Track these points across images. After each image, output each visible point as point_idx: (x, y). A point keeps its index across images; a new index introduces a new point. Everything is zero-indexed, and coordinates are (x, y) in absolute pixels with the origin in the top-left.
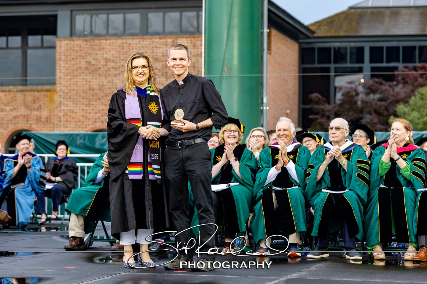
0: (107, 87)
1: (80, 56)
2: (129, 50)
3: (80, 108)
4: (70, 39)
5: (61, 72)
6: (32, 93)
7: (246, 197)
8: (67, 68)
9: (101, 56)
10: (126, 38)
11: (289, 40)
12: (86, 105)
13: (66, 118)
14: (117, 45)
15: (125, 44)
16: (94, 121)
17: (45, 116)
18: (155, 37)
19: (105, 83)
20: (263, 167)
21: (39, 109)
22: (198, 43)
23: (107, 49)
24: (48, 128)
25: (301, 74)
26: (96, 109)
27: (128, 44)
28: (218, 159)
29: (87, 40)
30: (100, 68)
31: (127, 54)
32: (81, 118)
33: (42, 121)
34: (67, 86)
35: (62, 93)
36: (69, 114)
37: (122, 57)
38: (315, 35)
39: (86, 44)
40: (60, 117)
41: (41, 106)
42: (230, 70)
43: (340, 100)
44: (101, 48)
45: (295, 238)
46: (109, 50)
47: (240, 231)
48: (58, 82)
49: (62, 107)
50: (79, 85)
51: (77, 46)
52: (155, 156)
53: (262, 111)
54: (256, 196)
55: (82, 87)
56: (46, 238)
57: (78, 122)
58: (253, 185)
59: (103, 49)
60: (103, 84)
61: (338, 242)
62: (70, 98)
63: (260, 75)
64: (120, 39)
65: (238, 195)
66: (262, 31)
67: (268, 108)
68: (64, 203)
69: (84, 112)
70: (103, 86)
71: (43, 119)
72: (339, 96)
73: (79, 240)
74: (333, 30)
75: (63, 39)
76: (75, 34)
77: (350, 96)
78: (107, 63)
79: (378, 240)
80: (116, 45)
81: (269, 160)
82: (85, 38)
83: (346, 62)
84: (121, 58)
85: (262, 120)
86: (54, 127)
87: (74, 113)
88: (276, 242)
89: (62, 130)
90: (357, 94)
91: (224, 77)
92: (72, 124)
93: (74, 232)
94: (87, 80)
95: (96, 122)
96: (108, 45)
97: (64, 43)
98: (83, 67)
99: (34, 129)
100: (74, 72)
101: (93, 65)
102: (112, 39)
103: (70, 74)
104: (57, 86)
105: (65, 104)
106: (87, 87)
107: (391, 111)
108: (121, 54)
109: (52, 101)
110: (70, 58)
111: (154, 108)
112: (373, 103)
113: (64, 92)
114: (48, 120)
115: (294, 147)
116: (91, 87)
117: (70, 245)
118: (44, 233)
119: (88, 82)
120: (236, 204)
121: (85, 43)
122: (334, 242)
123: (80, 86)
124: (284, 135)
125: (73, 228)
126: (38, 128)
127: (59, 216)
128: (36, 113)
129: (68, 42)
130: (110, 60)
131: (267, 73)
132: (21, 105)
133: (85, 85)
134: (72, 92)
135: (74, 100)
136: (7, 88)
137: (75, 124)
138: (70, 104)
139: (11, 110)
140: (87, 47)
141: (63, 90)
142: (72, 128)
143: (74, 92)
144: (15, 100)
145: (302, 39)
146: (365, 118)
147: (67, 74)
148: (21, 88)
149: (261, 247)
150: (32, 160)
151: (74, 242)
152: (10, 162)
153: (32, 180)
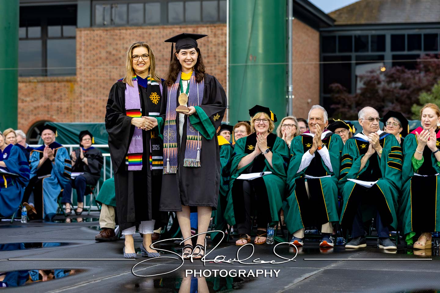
1: (100, 46)
2: (150, 40)
3: (100, 98)
4: (90, 29)
5: (81, 63)
6: (52, 84)
7: (279, 186)
8: (88, 58)
9: (122, 46)
10: (146, 27)
11: (309, 28)
13: (87, 108)
15: (145, 34)
17: (66, 107)
18: (176, 26)
20: (295, 154)
21: (60, 99)
22: (219, 32)
23: (127, 38)
24: (69, 119)
25: (322, 63)
27: (148, 34)
28: (250, 148)
29: (107, 30)
32: (102, 109)
33: (63, 112)
34: (87, 77)
35: (82, 84)
36: (89, 104)
38: (336, 23)
39: (107, 34)
40: (81, 108)
41: (61, 96)
42: (255, 58)
43: (361, 89)
44: (121, 38)
45: (328, 228)
47: (273, 221)
48: (78, 72)
49: (82, 97)
50: (99, 76)
51: (97, 36)
52: (156, 147)
53: (287, 100)
55: (102, 77)
56: (75, 229)
57: (99, 113)
58: (285, 175)
59: (123, 39)
61: (371, 231)
62: (91, 89)
63: (285, 63)
64: (140, 29)
65: (270, 184)
66: (287, 19)
67: (293, 97)
68: (90, 194)
71: (64, 110)
72: (360, 85)
73: (110, 231)
74: (354, 18)
75: (82, 29)
76: (95, 24)
77: (371, 85)
79: (410, 228)
80: (137, 34)
81: (301, 148)
82: (105, 28)
83: (367, 51)
85: (287, 110)
86: (74, 118)
87: (95, 104)
89: (83, 121)
90: (379, 83)
91: (249, 65)
92: (93, 114)
93: (106, 223)
94: (107, 70)
96: (128, 34)
97: (84, 33)
98: (104, 57)
99: (54, 120)
100: (94, 62)
101: (114, 55)
102: (133, 29)
103: (90, 64)
104: (78, 76)
105: (86, 94)
106: (107, 77)
107: (413, 99)
109: (72, 91)
110: (90, 48)
111: (155, 99)
112: (395, 91)
113: (84, 83)
114: (69, 111)
115: (325, 136)
116: (111, 77)
117: (100, 236)
119: (108, 72)
120: (268, 193)
121: (105, 33)
123: (101, 76)
125: (104, 219)
126: (58, 118)
127: (85, 207)
128: (56, 104)
129: (88, 32)
131: (292, 62)
132: (42, 96)
133: (105, 75)
134: (92, 82)
135: (94, 90)
136: (27, 79)
137: (95, 114)
138: (90, 94)
139: (32, 101)
140: (107, 37)
141: (83, 81)
142: (93, 118)
143: (95, 82)
144: (36, 91)
145: (323, 27)
146: (387, 106)
147: (88, 64)
148: (41, 78)
149: (294, 237)
150: (57, 150)
151: (105, 233)
152: (36, 153)
153: (56, 172)
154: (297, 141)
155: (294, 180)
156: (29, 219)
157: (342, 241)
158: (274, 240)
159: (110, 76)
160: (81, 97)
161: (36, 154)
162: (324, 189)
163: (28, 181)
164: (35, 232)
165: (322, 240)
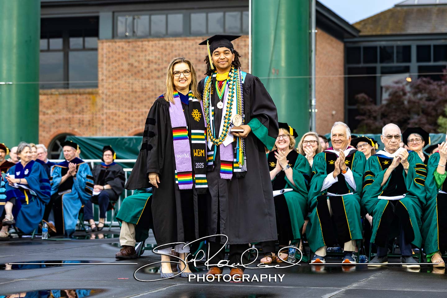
0: (150, 89)
1: (122, 58)
2: (172, 51)
3: (123, 111)
4: (112, 41)
5: (103, 75)
6: (74, 96)
7: (300, 203)
8: (110, 70)
9: (144, 57)
10: (169, 39)
11: (334, 39)
12: (129, 108)
13: (109, 121)
14: (159, 47)
15: (167, 46)
16: (137, 123)
17: (88, 120)
18: (199, 38)
19: (148, 85)
20: (317, 172)
21: (82, 112)
22: (242, 43)
23: (150, 50)
24: (90, 131)
25: (347, 76)
26: (139, 112)
27: (170, 45)
28: (272, 164)
29: (129, 42)
30: (142, 70)
31: (171, 55)
32: (124, 121)
33: (85, 124)
34: (109, 89)
35: (104, 96)
36: (111, 117)
37: (165, 58)
38: (361, 34)
39: (129, 46)
40: (103, 121)
41: (83, 109)
42: (277, 72)
43: (386, 100)
44: (143, 49)
45: (350, 246)
46: (152, 52)
47: (295, 238)
48: (100, 85)
50: (121, 88)
51: (119, 48)
52: (200, 165)
53: (310, 113)
54: (311, 203)
55: (124, 89)
56: (95, 246)
57: (121, 125)
58: (307, 192)
59: (146, 50)
60: (146, 86)
61: (394, 249)
62: (112, 101)
63: (308, 77)
64: (162, 40)
65: (291, 201)
66: (310, 31)
67: (316, 110)
68: (111, 209)
69: (127, 114)
70: (146, 88)
71: (86, 123)
72: (386, 96)
73: (130, 248)
74: (379, 29)
75: (104, 41)
76: (117, 35)
77: (397, 97)
78: (150, 65)
79: (436, 247)
81: (323, 166)
82: (127, 40)
83: (393, 62)
84: (164, 60)
85: (310, 124)
86: (96, 131)
87: (117, 116)
88: (330, 249)
89: (104, 133)
90: (405, 94)
91: (271, 79)
92: (115, 127)
93: (126, 241)
94: (129, 82)
95: (139, 125)
96: (150, 46)
97: (106, 45)
98: (126, 69)
99: (76, 132)
100: (116, 74)
101: (136, 67)
102: (155, 40)
103: (112, 76)
104: (99, 88)
105: (108, 107)
106: (129, 89)
107: (439, 111)
108: (164, 55)
109: (94, 104)
110: (112, 60)
112: (421, 102)
113: (106, 95)
114: (91, 124)
115: (349, 153)
116: (134, 89)
117: (121, 254)
118: (93, 241)
119: (130, 84)
121: (127, 44)
122: (390, 250)
123: (123, 89)
124: (339, 140)
125: (124, 236)
126: (80, 131)
128: (78, 116)
129: (110, 44)
130: (152, 62)
131: (315, 75)
132: (63, 108)
133: (128, 88)
134: (114, 94)
135: (116, 103)
136: (49, 91)
137: (118, 127)
138: (112, 107)
139: (54, 114)
140: (129, 48)
141: (105, 93)
142: (115, 131)
143: (117, 94)
144: (57, 103)
145: (347, 38)
146: (413, 118)
147: (110, 76)
148: (63, 91)
149: (316, 255)
150: (79, 166)
151: (125, 251)
152: (58, 168)
153: (77, 187)
154: (320, 158)
155: (316, 197)
156: (49, 236)
157: (364, 259)
158: (296, 258)
159: (132, 88)
160: (103, 109)
161: (57, 170)
162: (346, 207)
163: (49, 199)
164: (55, 249)
165: (344, 259)
